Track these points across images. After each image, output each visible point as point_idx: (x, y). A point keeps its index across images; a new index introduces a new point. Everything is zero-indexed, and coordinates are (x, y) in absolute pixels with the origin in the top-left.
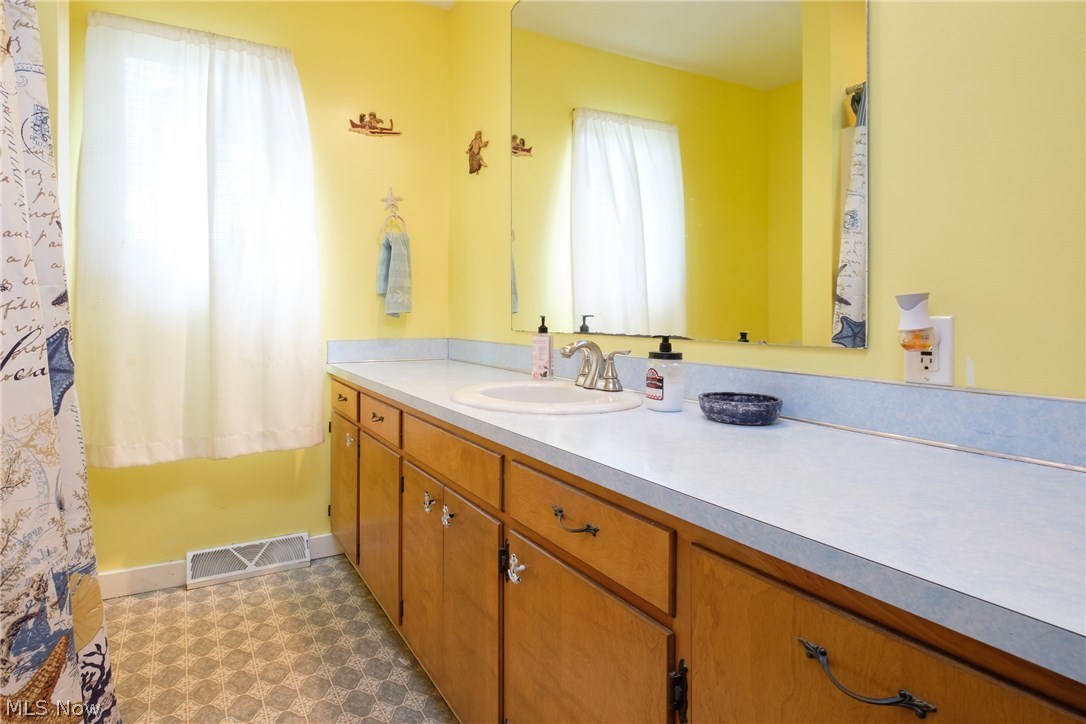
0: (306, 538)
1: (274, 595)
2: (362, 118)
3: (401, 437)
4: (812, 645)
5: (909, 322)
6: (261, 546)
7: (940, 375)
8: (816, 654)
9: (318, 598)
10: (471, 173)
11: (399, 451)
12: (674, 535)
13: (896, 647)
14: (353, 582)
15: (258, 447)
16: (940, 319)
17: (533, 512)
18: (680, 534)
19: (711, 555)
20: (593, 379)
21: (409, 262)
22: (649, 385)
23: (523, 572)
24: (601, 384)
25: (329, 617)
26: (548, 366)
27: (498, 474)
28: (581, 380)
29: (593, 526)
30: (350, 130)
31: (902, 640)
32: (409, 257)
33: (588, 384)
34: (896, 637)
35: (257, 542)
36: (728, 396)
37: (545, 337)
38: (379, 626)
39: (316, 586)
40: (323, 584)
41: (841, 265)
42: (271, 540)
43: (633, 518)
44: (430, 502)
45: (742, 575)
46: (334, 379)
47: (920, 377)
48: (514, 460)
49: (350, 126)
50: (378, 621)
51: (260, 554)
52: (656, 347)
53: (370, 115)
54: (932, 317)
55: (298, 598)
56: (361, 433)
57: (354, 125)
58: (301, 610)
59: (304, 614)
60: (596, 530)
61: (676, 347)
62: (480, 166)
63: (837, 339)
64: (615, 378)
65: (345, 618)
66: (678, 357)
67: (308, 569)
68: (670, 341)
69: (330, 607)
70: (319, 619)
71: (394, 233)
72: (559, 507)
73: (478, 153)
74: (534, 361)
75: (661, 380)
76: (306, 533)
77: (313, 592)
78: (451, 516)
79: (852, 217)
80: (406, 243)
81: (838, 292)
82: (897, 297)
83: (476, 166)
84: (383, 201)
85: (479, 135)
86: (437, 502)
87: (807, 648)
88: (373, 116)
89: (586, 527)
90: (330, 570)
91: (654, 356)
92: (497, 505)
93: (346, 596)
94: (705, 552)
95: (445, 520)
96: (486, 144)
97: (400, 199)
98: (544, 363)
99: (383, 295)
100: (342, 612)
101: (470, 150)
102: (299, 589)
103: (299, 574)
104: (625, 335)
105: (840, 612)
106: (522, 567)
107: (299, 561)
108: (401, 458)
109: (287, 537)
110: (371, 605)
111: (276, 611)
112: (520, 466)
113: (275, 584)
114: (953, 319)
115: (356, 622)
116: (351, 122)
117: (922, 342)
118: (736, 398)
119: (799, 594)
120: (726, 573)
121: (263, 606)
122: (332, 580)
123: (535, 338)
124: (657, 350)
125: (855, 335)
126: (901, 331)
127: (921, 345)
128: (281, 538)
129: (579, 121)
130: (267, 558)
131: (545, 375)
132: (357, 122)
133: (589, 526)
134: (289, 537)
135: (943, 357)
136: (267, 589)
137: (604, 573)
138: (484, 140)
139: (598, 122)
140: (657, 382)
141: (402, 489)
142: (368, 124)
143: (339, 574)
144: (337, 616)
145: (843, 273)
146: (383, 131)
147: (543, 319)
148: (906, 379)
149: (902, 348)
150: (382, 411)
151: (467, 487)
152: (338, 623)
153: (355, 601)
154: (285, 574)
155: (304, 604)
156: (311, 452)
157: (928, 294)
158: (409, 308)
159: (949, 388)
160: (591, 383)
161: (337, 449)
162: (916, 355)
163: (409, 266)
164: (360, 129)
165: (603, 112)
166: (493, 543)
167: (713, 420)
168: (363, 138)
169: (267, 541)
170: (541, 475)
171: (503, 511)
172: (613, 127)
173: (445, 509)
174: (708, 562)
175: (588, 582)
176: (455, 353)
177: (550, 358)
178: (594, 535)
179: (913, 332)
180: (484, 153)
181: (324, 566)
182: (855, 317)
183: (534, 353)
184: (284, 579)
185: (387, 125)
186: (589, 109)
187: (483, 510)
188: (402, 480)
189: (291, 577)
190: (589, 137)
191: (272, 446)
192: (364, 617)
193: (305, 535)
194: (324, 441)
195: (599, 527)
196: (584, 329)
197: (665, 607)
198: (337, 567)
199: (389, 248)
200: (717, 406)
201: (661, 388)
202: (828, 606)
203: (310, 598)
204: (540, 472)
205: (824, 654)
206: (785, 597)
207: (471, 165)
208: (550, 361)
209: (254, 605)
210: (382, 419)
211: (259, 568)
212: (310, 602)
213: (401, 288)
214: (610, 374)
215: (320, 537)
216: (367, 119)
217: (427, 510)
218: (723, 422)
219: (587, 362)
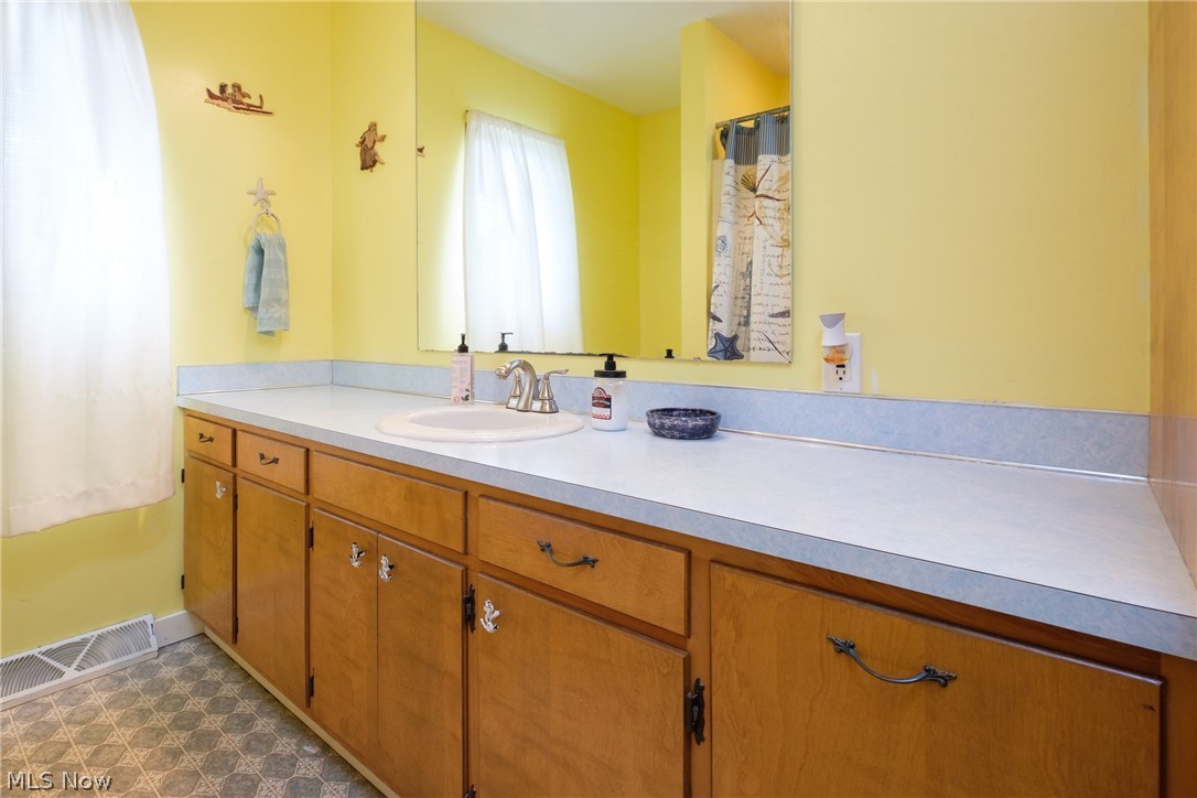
0: (149, 622)
1: (110, 704)
2: (223, 88)
3: (307, 481)
4: (841, 640)
5: (830, 338)
6: (83, 643)
7: (851, 384)
8: (845, 648)
9: (177, 696)
10: (362, 169)
11: (304, 498)
12: (689, 554)
13: (920, 629)
14: (223, 667)
15: (78, 512)
16: (852, 336)
17: (511, 550)
18: (694, 554)
19: (732, 570)
20: (527, 400)
21: (286, 269)
22: (594, 405)
23: (497, 618)
24: (537, 405)
25: (199, 716)
26: (469, 388)
27: (460, 512)
28: (513, 402)
29: (591, 557)
30: (206, 101)
31: (926, 621)
32: (286, 264)
33: (521, 406)
34: (920, 620)
35: (77, 639)
36: (668, 412)
37: (465, 357)
38: (269, 714)
39: (172, 681)
40: (182, 677)
41: (714, 285)
42: (99, 632)
43: (640, 543)
44: (359, 554)
45: (767, 585)
46: (188, 414)
47: (836, 387)
48: (482, 496)
49: (206, 96)
50: (268, 708)
51: (83, 653)
52: (600, 364)
53: (234, 86)
54: (847, 334)
55: (149, 701)
56: (239, 480)
57: (211, 95)
58: (156, 716)
59: (163, 719)
60: (595, 561)
61: (620, 365)
62: (375, 162)
63: (712, 353)
64: (551, 399)
65: (221, 713)
66: (622, 375)
67: (155, 662)
68: (615, 359)
69: (198, 704)
70: (186, 722)
71: (266, 234)
72: (545, 541)
73: (373, 147)
74: (454, 384)
75: (609, 400)
76: (151, 615)
77: (168, 689)
78: (391, 567)
79: (723, 242)
80: (282, 247)
81: (712, 310)
82: (821, 317)
83: (369, 161)
84: (250, 193)
85: (373, 127)
86: (369, 554)
87: (836, 644)
88: (237, 87)
89: (582, 559)
90: (189, 656)
91: (599, 374)
92: (460, 549)
93: (217, 686)
94: (726, 568)
95: (384, 573)
96: (383, 139)
97: (273, 194)
98: (466, 386)
99: (254, 309)
100: (215, 707)
101: (362, 143)
102: (148, 690)
103: (143, 669)
104: (555, 354)
105: (867, 606)
106: (497, 613)
107: (143, 652)
108: (308, 506)
109: (122, 625)
110: (253, 690)
111: (118, 724)
112: (491, 502)
113: (110, 688)
114: (861, 336)
115: (238, 716)
116: (209, 91)
117: (840, 355)
118: (675, 413)
119: (827, 595)
120: (749, 585)
121: (98, 720)
122: (192, 669)
123: (455, 359)
124: (602, 368)
125: (726, 350)
126: (825, 347)
127: (838, 359)
128: (113, 627)
129: (473, 124)
130: (94, 656)
131: (467, 398)
132: (216, 92)
133: (586, 558)
134: (126, 624)
135: (853, 367)
136: (99, 698)
137: (606, 604)
138: (380, 132)
139: (492, 127)
140: (604, 401)
141: (310, 543)
142: (230, 96)
143: (201, 660)
144: (210, 713)
145: (716, 292)
146: (250, 108)
147: (463, 337)
148: (824, 389)
149: (824, 362)
150: (273, 450)
151: (413, 531)
152: (213, 722)
153: (231, 689)
154: (122, 673)
155: (160, 707)
156: (157, 510)
157: (844, 314)
158: (286, 326)
159: (859, 396)
160: (526, 405)
161: (195, 504)
162: (832, 367)
163: (287, 276)
164: (219, 101)
165: (497, 118)
166: (456, 592)
167: (663, 436)
168: (223, 114)
169: (92, 634)
170: (520, 510)
171: (466, 553)
172: (507, 134)
173: (384, 561)
174: (729, 577)
175: (583, 617)
176: (340, 376)
177: (472, 379)
178: (593, 566)
179: (834, 347)
180: (379, 148)
181: (178, 654)
182: (726, 333)
183: (454, 375)
184: (122, 681)
185: (255, 101)
186: (483, 113)
187: (436, 555)
188: (310, 533)
189: (133, 676)
190: (484, 144)
191: (98, 507)
192: (247, 706)
193: (149, 619)
194: (174, 494)
195: (599, 557)
196: (503, 348)
197: (681, 630)
198: (197, 652)
199: (260, 252)
200: (668, 422)
201: (609, 407)
202: (855, 602)
203: (167, 697)
204: (519, 505)
205: (853, 647)
206: (814, 598)
207: (363, 161)
208: (472, 383)
209: (82, 723)
210: (276, 461)
211: (83, 673)
212: (166, 703)
213: (278, 300)
214: (546, 395)
215: (172, 618)
216: (229, 90)
217: (356, 564)
218: (673, 437)
219: (519, 382)
